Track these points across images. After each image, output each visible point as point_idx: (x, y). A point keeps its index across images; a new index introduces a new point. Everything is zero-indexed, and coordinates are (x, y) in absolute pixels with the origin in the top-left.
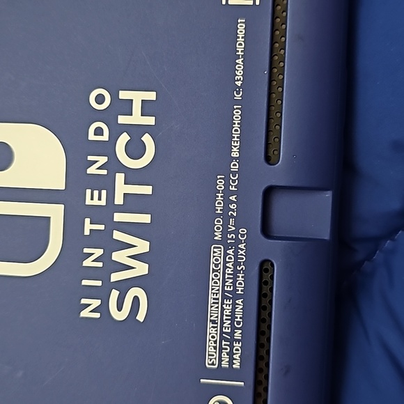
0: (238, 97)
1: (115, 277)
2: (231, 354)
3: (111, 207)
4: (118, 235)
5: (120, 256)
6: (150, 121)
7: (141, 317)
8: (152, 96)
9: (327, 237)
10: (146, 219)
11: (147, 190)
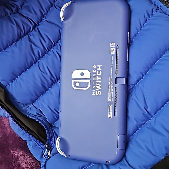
0: (112, 66)
1: (97, 90)
2: (111, 99)
3: (96, 80)
4: (97, 84)
5: (97, 87)
6: (101, 69)
7: (100, 95)
8: (101, 66)
9: (124, 84)
10: (100, 82)
11: (101, 78)
